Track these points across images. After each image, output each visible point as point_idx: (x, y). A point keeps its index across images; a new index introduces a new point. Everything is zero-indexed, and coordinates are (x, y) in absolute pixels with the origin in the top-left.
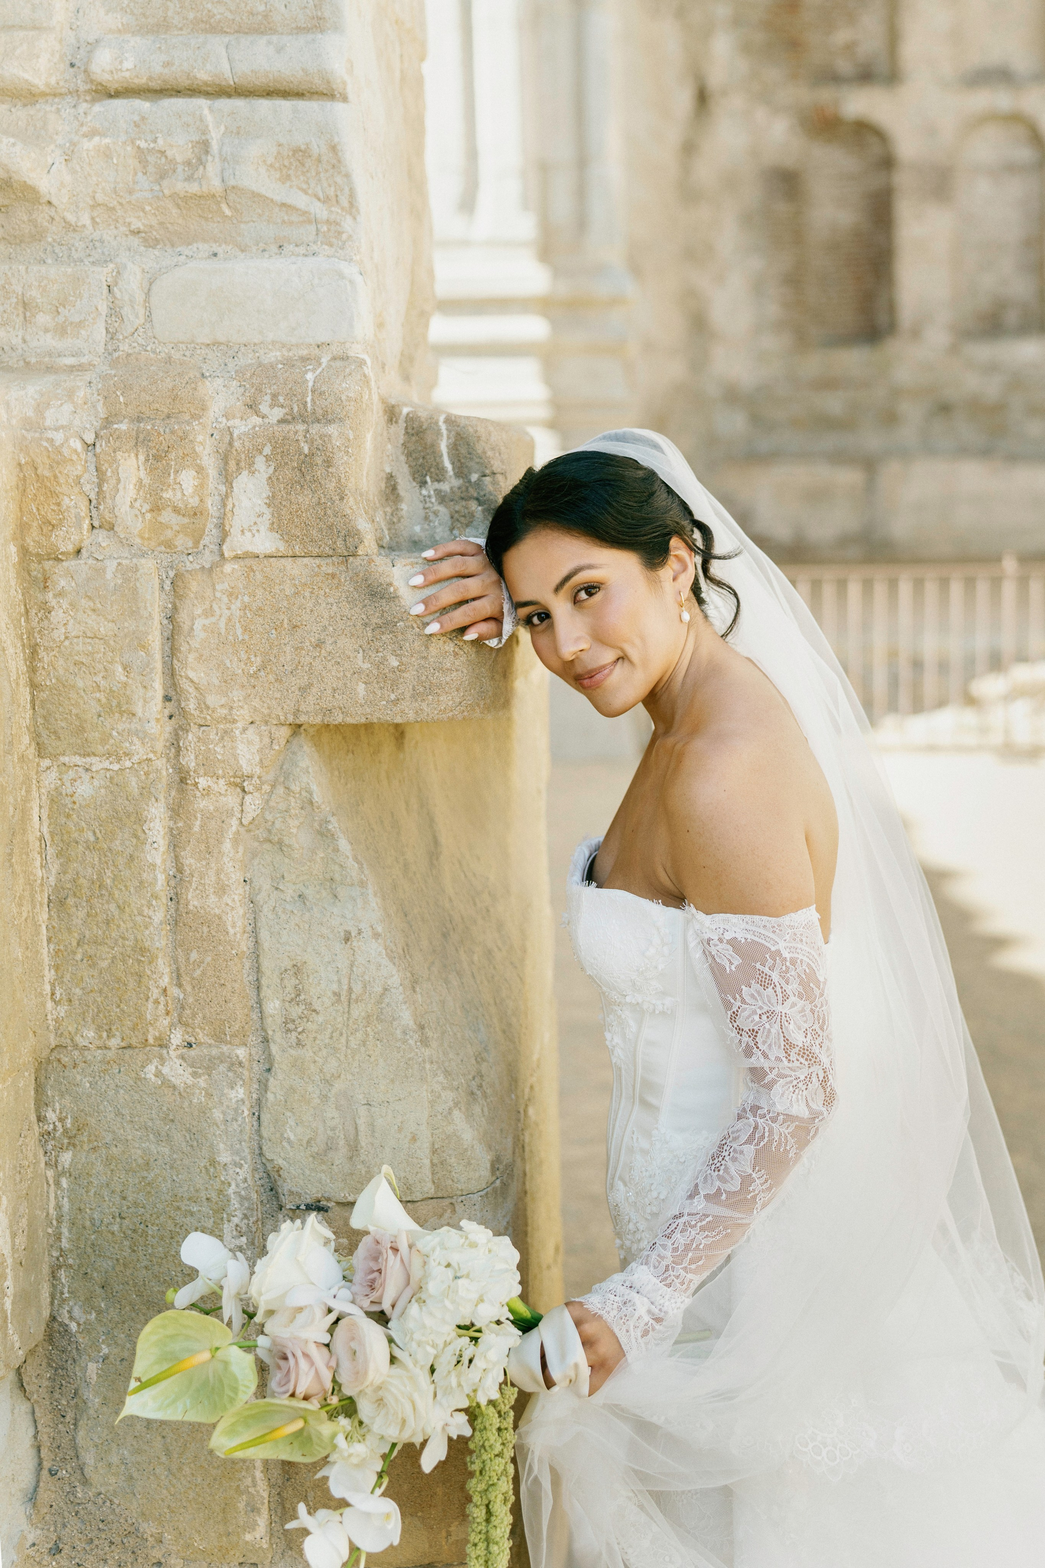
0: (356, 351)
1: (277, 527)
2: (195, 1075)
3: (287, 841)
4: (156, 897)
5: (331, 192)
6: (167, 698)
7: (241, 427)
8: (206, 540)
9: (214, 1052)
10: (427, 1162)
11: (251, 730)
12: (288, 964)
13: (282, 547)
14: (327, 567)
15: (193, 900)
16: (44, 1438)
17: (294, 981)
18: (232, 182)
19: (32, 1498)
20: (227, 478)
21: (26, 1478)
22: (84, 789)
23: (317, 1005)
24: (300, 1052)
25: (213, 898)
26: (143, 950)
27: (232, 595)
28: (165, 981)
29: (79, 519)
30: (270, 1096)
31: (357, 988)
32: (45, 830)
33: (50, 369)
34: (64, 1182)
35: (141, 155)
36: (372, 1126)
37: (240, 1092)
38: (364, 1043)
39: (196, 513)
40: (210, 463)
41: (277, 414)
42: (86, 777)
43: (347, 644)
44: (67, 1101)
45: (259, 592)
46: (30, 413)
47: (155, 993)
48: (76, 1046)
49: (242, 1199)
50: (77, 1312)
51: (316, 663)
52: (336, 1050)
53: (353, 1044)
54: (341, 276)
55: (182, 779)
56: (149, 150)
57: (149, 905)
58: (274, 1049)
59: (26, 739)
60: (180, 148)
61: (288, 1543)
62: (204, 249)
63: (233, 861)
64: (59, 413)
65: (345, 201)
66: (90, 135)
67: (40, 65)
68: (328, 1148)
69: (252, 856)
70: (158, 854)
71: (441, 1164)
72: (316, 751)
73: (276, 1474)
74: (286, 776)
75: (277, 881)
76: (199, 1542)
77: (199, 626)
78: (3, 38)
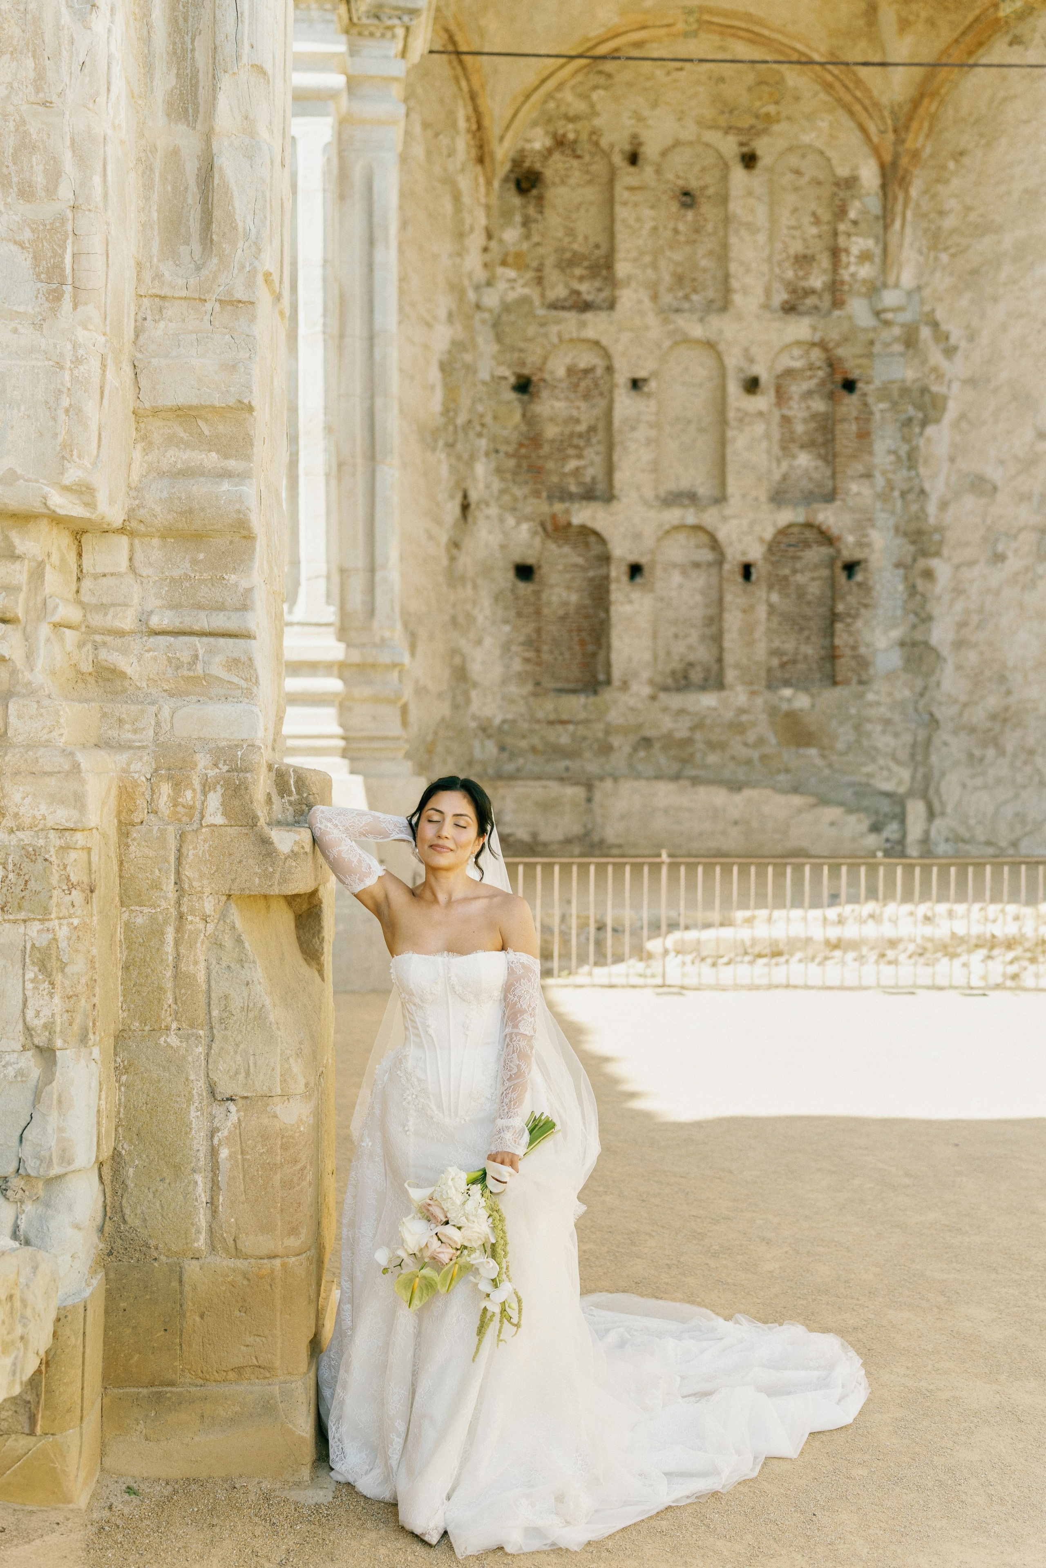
0: (258, 743)
1: (225, 814)
2: (181, 1042)
3: (223, 943)
4: (168, 966)
5: (248, 676)
6: (176, 883)
7: (211, 773)
8: (195, 819)
9: (190, 1032)
10: (278, 1079)
11: (211, 897)
12: (222, 995)
13: (226, 822)
14: (244, 830)
15: (183, 967)
16: (108, 1201)
17: (224, 1002)
18: (208, 672)
19: (101, 1230)
20: (205, 793)
21: (99, 1220)
22: (140, 920)
23: (234, 1012)
24: (227, 1032)
25: (192, 967)
26: (161, 989)
27: (205, 841)
28: (170, 1001)
29: (143, 809)
30: (213, 1051)
31: (251, 1005)
32: (122, 937)
33: (130, 747)
34: (123, 1089)
35: (169, 660)
36: (255, 1064)
37: (200, 1049)
38: (253, 1028)
39: (192, 807)
40: (198, 787)
41: (226, 768)
42: (141, 915)
43: (251, 862)
44: (125, 1053)
45: (216, 840)
46: (124, 766)
47: (166, 1007)
48: (130, 1030)
49: (199, 1095)
50: (125, 1146)
51: (239, 870)
52: (241, 1031)
53: (249, 1029)
54: (253, 712)
55: (181, 917)
56: (173, 658)
57: (165, 969)
58: (215, 1031)
59: (117, 899)
60: (186, 657)
61: (213, 1248)
62: (194, 698)
63: (201, 951)
64: (136, 766)
65: (254, 680)
66: (148, 651)
67: (127, 622)
68: (236, 1073)
69: (209, 950)
70: (169, 948)
71: (284, 1081)
72: (237, 905)
73: (209, 1216)
74: (224, 916)
75: (219, 960)
76: (174, 1248)
77: (190, 853)
78: (112, 610)
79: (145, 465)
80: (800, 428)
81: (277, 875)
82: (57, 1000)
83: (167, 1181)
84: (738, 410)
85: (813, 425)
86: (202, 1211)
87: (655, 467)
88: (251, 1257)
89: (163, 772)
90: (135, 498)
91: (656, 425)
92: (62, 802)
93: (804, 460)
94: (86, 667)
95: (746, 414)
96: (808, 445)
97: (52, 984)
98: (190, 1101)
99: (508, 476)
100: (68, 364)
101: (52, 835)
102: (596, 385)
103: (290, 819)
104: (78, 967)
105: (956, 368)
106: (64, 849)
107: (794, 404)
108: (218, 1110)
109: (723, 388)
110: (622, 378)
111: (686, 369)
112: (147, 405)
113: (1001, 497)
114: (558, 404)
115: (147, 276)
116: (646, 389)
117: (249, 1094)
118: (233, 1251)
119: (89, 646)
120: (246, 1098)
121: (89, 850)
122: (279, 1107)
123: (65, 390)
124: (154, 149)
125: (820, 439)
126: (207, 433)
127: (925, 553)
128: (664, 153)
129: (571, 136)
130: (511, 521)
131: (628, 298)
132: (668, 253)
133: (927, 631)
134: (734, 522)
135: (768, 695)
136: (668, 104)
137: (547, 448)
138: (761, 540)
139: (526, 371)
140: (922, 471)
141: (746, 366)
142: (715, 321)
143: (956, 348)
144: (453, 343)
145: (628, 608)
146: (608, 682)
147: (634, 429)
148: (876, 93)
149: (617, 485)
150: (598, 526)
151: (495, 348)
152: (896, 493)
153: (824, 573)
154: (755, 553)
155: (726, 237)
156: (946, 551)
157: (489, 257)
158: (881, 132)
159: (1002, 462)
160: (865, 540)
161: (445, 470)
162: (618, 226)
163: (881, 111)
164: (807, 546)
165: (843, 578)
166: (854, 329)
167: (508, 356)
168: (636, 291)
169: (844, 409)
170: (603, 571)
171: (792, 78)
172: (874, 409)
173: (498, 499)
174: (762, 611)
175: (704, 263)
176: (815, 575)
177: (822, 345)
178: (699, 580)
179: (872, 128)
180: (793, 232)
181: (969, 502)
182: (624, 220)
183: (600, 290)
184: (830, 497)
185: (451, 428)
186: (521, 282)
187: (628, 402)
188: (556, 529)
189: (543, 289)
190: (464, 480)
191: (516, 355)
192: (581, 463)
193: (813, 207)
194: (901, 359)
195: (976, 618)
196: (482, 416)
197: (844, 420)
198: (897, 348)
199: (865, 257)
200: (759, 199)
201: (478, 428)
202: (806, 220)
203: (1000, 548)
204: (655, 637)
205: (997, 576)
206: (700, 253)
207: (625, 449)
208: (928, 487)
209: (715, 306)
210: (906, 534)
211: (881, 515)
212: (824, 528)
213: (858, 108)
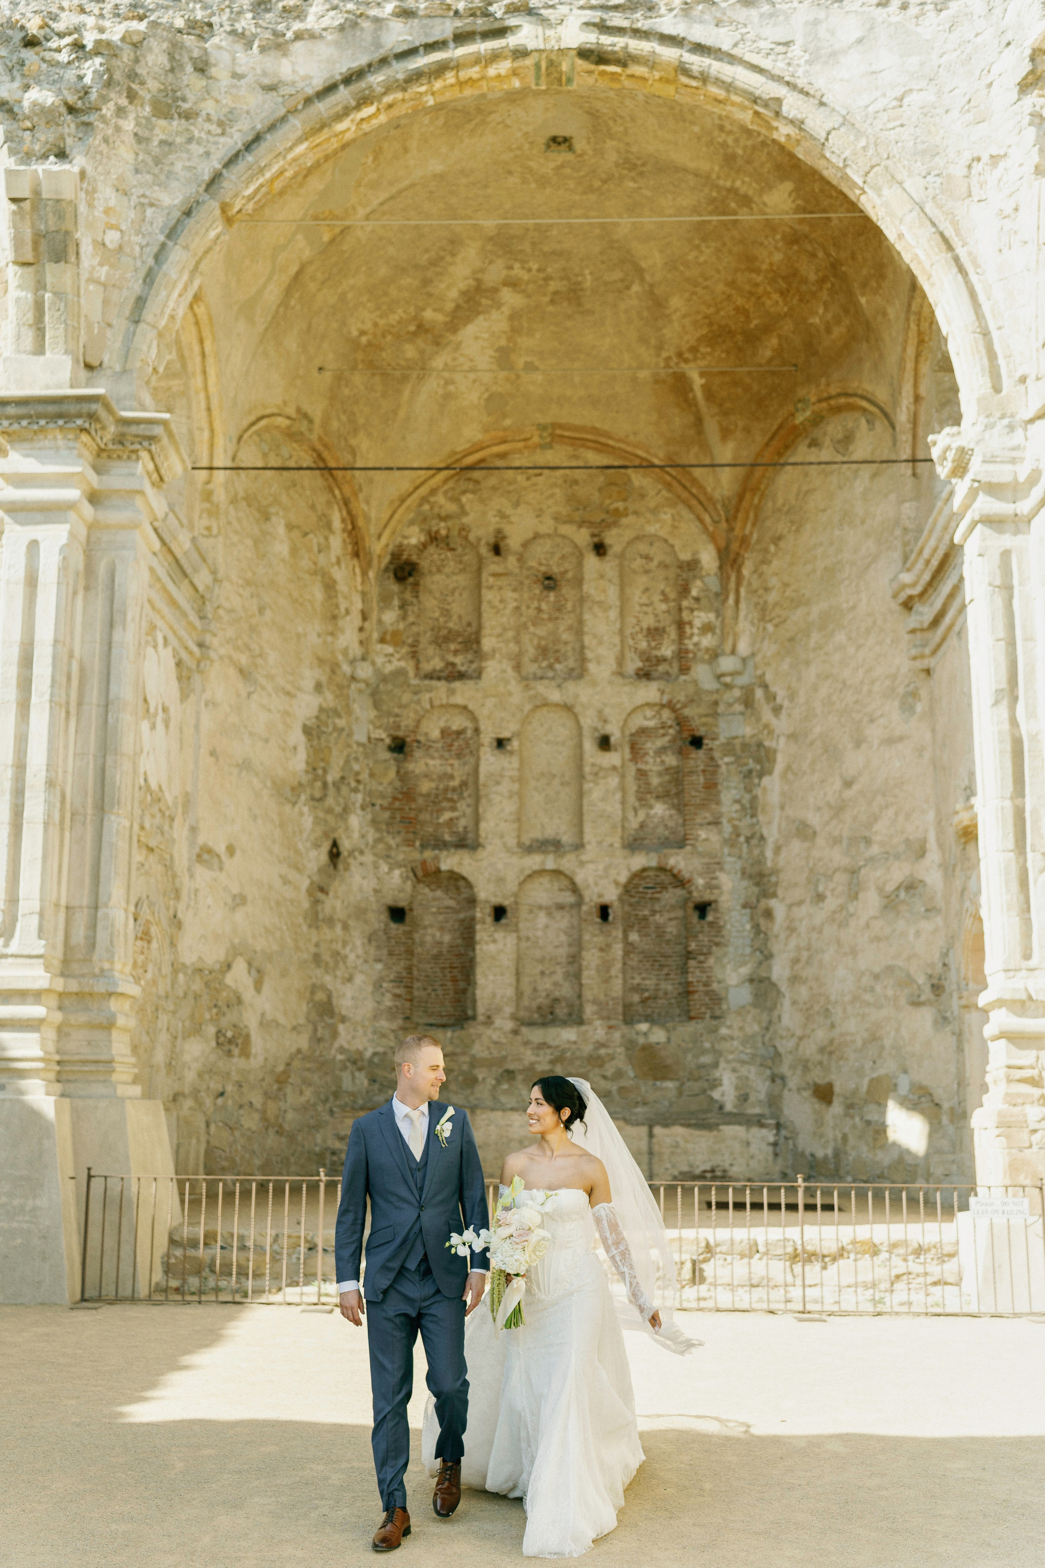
80: (655, 781)
84: (593, 765)
85: (667, 778)
87: (518, 819)
91: (521, 780)
93: (660, 809)
95: (601, 768)
96: (662, 796)
99: (384, 827)
102: (467, 744)
105: (782, 725)
107: (648, 759)
109: (580, 745)
110: (487, 738)
111: (549, 730)
113: (820, 841)
114: (431, 762)
116: (509, 748)
125: (672, 790)
127: (766, 894)
128: (525, 545)
129: (443, 532)
130: (384, 868)
131: (493, 668)
132: (532, 629)
133: (770, 968)
134: (591, 867)
135: (625, 1029)
136: (528, 503)
137: (421, 801)
138: (616, 883)
139: (400, 734)
140: (761, 817)
141: (599, 725)
142: (571, 687)
143: (781, 707)
144: (321, 709)
145: (492, 947)
146: (474, 1018)
147: (498, 783)
148: (709, 489)
149: (482, 833)
150: (465, 871)
151: (373, 713)
152: (742, 839)
153: (680, 913)
154: (611, 895)
155: (581, 614)
156: (780, 892)
157: (364, 635)
158: (715, 522)
159: (819, 809)
160: (714, 882)
161: (308, 822)
162: (485, 607)
163: (714, 505)
164: (664, 888)
165: (695, 918)
166: (699, 692)
167: (385, 720)
168: (500, 662)
169: (692, 763)
170: (469, 913)
171: (638, 479)
172: (720, 762)
173: (373, 847)
174: (618, 950)
175: (565, 636)
176: (672, 915)
177: (670, 705)
178: (563, 921)
179: (707, 519)
180: (645, 609)
181: (796, 846)
182: (489, 602)
183: (471, 662)
184: (681, 844)
185: (319, 784)
186: (397, 656)
187: (492, 759)
188: (427, 874)
189: (418, 662)
190: (334, 830)
191: (391, 720)
192: (455, 814)
193: (662, 586)
194: (741, 718)
195: (805, 954)
196: (357, 774)
197: (691, 773)
198: (738, 708)
199: (707, 628)
200: (610, 581)
201: (353, 784)
202: (657, 598)
203: (821, 888)
204: (518, 974)
205: (820, 914)
206: (562, 628)
207: (489, 801)
208: (765, 832)
209: (575, 674)
210: (751, 877)
211: (729, 859)
212: (675, 871)
213: (694, 502)
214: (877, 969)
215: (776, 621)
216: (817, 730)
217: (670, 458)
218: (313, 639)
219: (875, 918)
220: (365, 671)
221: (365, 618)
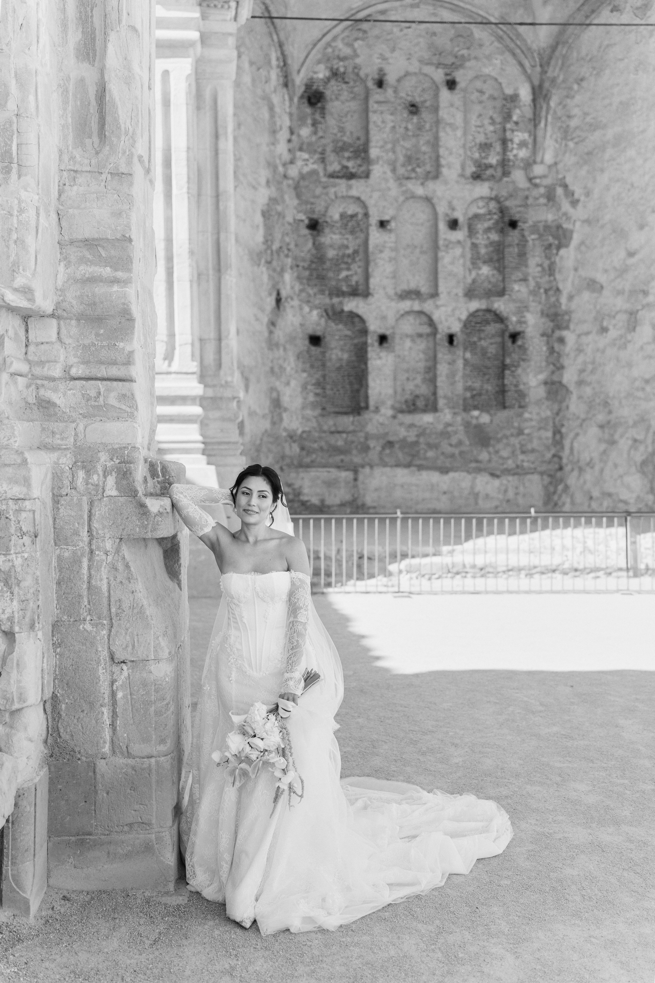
0: (137, 445)
1: (118, 489)
2: (93, 628)
3: (118, 568)
4: (84, 582)
5: (131, 405)
6: (88, 532)
8: (99, 492)
9: (98, 622)
10: (152, 650)
11: (110, 539)
12: (117, 599)
13: (119, 494)
14: (130, 499)
15: (93, 582)
16: (50, 725)
17: (119, 603)
18: (107, 403)
19: (46, 742)
20: (105, 477)
21: (44, 735)
22: (66, 554)
23: (125, 610)
24: (120, 622)
25: (99, 582)
26: (80, 596)
27: (106, 506)
28: (86, 603)
29: (67, 487)
30: (112, 633)
31: (135, 605)
32: (56, 565)
33: (59, 449)
34: (58, 657)
35: (83, 395)
36: (138, 641)
37: (104, 632)
38: (137, 619)
39: (97, 485)
40: (101, 473)
41: (118, 461)
42: (67, 551)
43: (134, 518)
44: (59, 635)
45: (113, 505)
46: (56, 460)
47: (83, 606)
48: (62, 621)
49: (104, 660)
50: (60, 691)
51: (127, 523)
52: (129, 621)
53: (134, 619)
54: (134, 427)
55: (92, 552)
56: (85, 394)
57: (82, 584)
58: (113, 621)
59: (53, 541)
60: (93, 393)
61: (114, 752)
62: (98, 418)
63: (104, 573)
64: (63, 460)
65: (135, 407)
66: (70, 390)
67: (57, 371)
68: (127, 647)
69: (109, 572)
70: (85, 571)
71: (156, 651)
72: (126, 544)
73: (111, 733)
74: (118, 552)
75: (115, 578)
76: (90, 752)
77: (97, 513)
78: (47, 365)
79: (66, 275)
80: (483, 251)
81: (150, 526)
82: (15, 603)
83: (86, 712)
84: (445, 239)
85: (491, 249)
86: (107, 730)
87: (394, 276)
88: (137, 757)
89: (79, 464)
90: (60, 296)
91: (395, 249)
92: (16, 482)
93: (486, 270)
94: (32, 400)
95: (450, 242)
96: (488, 261)
97: (12, 593)
98: (98, 663)
99: (305, 281)
100: (15, 213)
101: (11, 502)
102: (358, 225)
103: (158, 492)
104: (28, 582)
105: (578, 213)
106: (19, 511)
107: (479, 236)
108: (116, 669)
109: (436, 226)
110: (374, 220)
111: (413, 215)
112: (66, 238)
113: (606, 293)
114: (335, 237)
115: (66, 158)
116: (389, 227)
117: (135, 659)
118: (126, 754)
119: (33, 387)
120: (133, 661)
121: (34, 512)
122: (153, 667)
123: (14, 229)
124: (68, 79)
125: (495, 257)
126: (104, 255)
127: (559, 327)
128: (399, 80)
129: (342, 70)
130: (306, 309)
131: (377, 170)
132: (402, 143)
133: (562, 375)
134: (443, 309)
135: (464, 415)
136: (401, 49)
137: (328, 264)
138: (459, 320)
139: (315, 216)
140: (558, 276)
141: (449, 212)
142: (431, 185)
143: (578, 201)
144: (270, 199)
145: (378, 362)
146: (367, 407)
147: (381, 251)
148: (529, 42)
149: (371, 286)
150: (360, 312)
151: (296, 202)
152: (542, 291)
153: (499, 340)
154: (456, 328)
155: (437, 132)
156: (572, 326)
157: (291, 146)
158: (533, 66)
159: (606, 271)
160: (523, 319)
161: (265, 278)
162: (371, 126)
163: (532, 53)
164: (487, 322)
165: (509, 343)
166: (516, 189)
167: (304, 207)
168: (382, 166)
169: (510, 239)
170: (363, 339)
171: (478, 32)
172: (529, 239)
173: (299, 295)
174: (460, 363)
175: (424, 148)
176: (493, 341)
177: (496, 199)
178: (422, 345)
179: (527, 64)
180: (479, 129)
181: (586, 295)
182: (374, 122)
183: (360, 166)
184: (502, 293)
185: (269, 252)
186: (312, 161)
187: (378, 235)
188: (335, 313)
189: (325, 165)
190: (277, 283)
191: (309, 206)
192: (349, 273)
193: (491, 113)
194: (545, 208)
195: (590, 367)
196: (288, 244)
197: (510, 246)
198: (543, 201)
199: (523, 144)
200: (457, 108)
201: (286, 252)
202: (487, 121)
203: (605, 324)
204: (395, 379)
205: (603, 341)
206: (422, 142)
207: (376, 264)
208: (561, 286)
209: (431, 175)
210: (548, 316)
211: (534, 304)
212: (498, 312)
213: (518, 51)
214: (647, 376)
215: (576, 140)
216: (608, 217)
217: (502, 18)
218: (264, 148)
219: (648, 343)
220: (293, 171)
221: (292, 133)
